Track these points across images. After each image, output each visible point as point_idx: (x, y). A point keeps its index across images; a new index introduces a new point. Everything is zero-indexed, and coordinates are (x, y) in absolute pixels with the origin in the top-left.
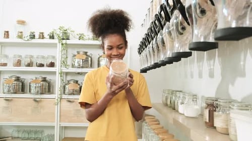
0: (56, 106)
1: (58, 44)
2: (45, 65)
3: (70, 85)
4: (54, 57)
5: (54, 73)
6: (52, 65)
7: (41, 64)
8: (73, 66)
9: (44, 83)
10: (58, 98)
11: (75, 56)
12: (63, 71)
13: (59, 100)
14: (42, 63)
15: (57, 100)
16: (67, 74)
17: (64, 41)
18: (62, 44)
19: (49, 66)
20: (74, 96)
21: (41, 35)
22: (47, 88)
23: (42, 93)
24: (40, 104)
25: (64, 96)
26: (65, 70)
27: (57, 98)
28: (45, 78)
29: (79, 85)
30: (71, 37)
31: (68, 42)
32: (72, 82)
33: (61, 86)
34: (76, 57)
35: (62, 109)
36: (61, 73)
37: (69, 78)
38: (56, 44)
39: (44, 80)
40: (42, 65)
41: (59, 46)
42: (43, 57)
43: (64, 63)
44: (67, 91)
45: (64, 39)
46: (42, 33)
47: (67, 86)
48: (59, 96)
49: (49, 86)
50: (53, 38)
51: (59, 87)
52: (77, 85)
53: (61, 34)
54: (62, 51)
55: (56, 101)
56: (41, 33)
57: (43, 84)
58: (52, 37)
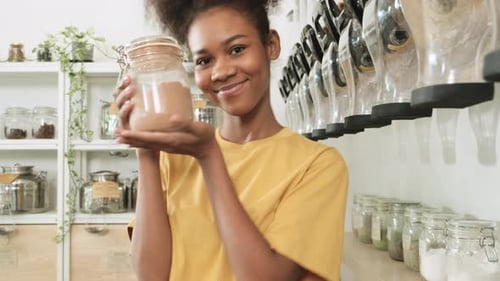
0: (60, 245)
1: (61, 75)
2: (29, 133)
3: (95, 185)
4: (52, 112)
5: (52, 154)
6: (48, 132)
7: (18, 130)
8: (104, 134)
9: (26, 182)
10: (64, 222)
11: (107, 106)
12: (75, 148)
13: (67, 228)
14: (20, 128)
15: (62, 228)
16: (91, 155)
17: (77, 68)
18: (72, 74)
19: (39, 137)
20: (107, 216)
21: (15, 50)
22: (34, 194)
23: (20, 211)
24: (16, 241)
25: (81, 218)
26: (81, 145)
27: (60, 224)
28: (29, 169)
29: (121, 185)
30: (96, 54)
31: (88, 68)
32: (102, 179)
33: (71, 190)
34: (110, 109)
35: (74, 252)
36: (71, 155)
37: (96, 166)
38: (55, 75)
39: (27, 173)
40: (20, 134)
41: (64, 81)
42: (23, 112)
43: (77, 126)
44: (88, 203)
45: (76, 61)
46: (19, 47)
47: (87, 190)
48: (67, 218)
49: (41, 190)
50: (49, 59)
51: (67, 191)
52: (115, 185)
53: (70, 49)
54: (70, 94)
55: (60, 232)
56: (14, 46)
57: (22, 186)
58: (45, 56)
